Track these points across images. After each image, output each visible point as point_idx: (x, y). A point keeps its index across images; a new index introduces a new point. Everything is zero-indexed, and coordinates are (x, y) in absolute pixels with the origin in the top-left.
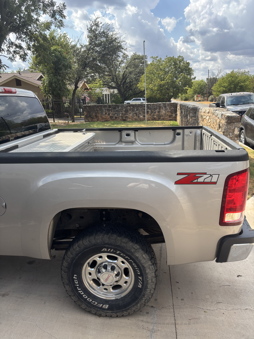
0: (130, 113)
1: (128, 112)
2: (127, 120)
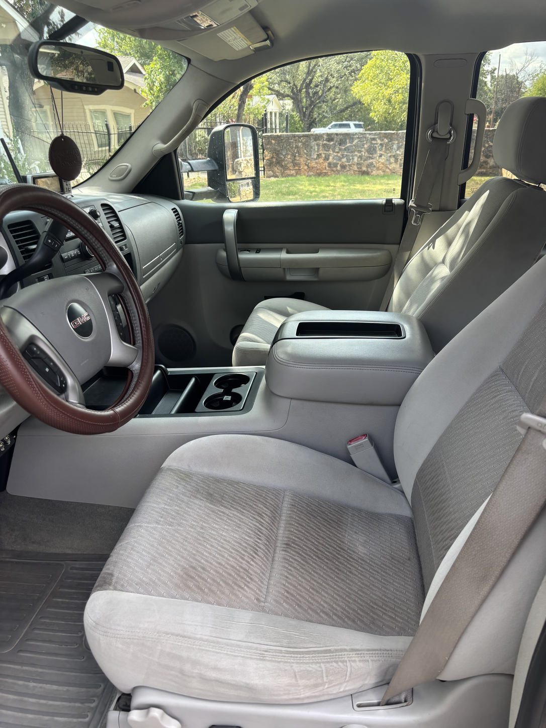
0: (381, 156)
1: (376, 152)
2: (372, 172)
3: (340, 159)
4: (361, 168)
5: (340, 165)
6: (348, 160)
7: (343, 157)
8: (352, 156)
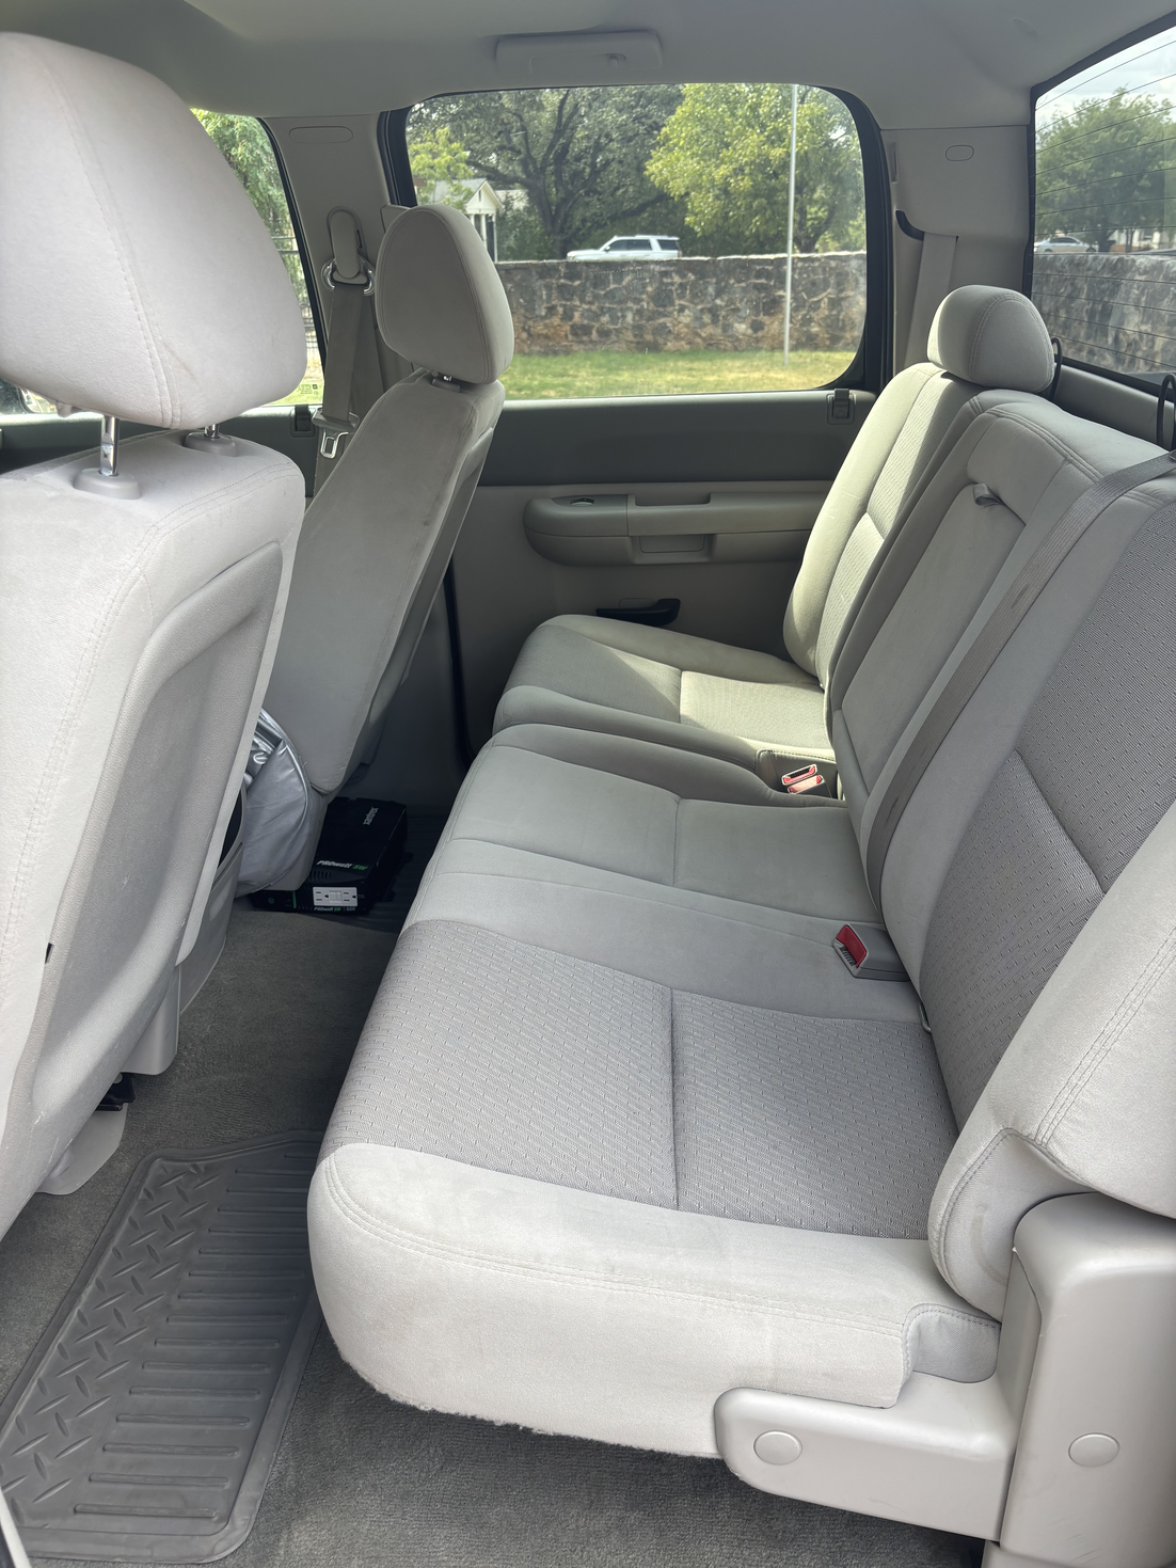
0: (682, 309)
1: (673, 304)
2: (666, 344)
3: (596, 316)
4: (642, 336)
5: (598, 331)
6: (614, 320)
7: (603, 314)
8: (622, 310)
